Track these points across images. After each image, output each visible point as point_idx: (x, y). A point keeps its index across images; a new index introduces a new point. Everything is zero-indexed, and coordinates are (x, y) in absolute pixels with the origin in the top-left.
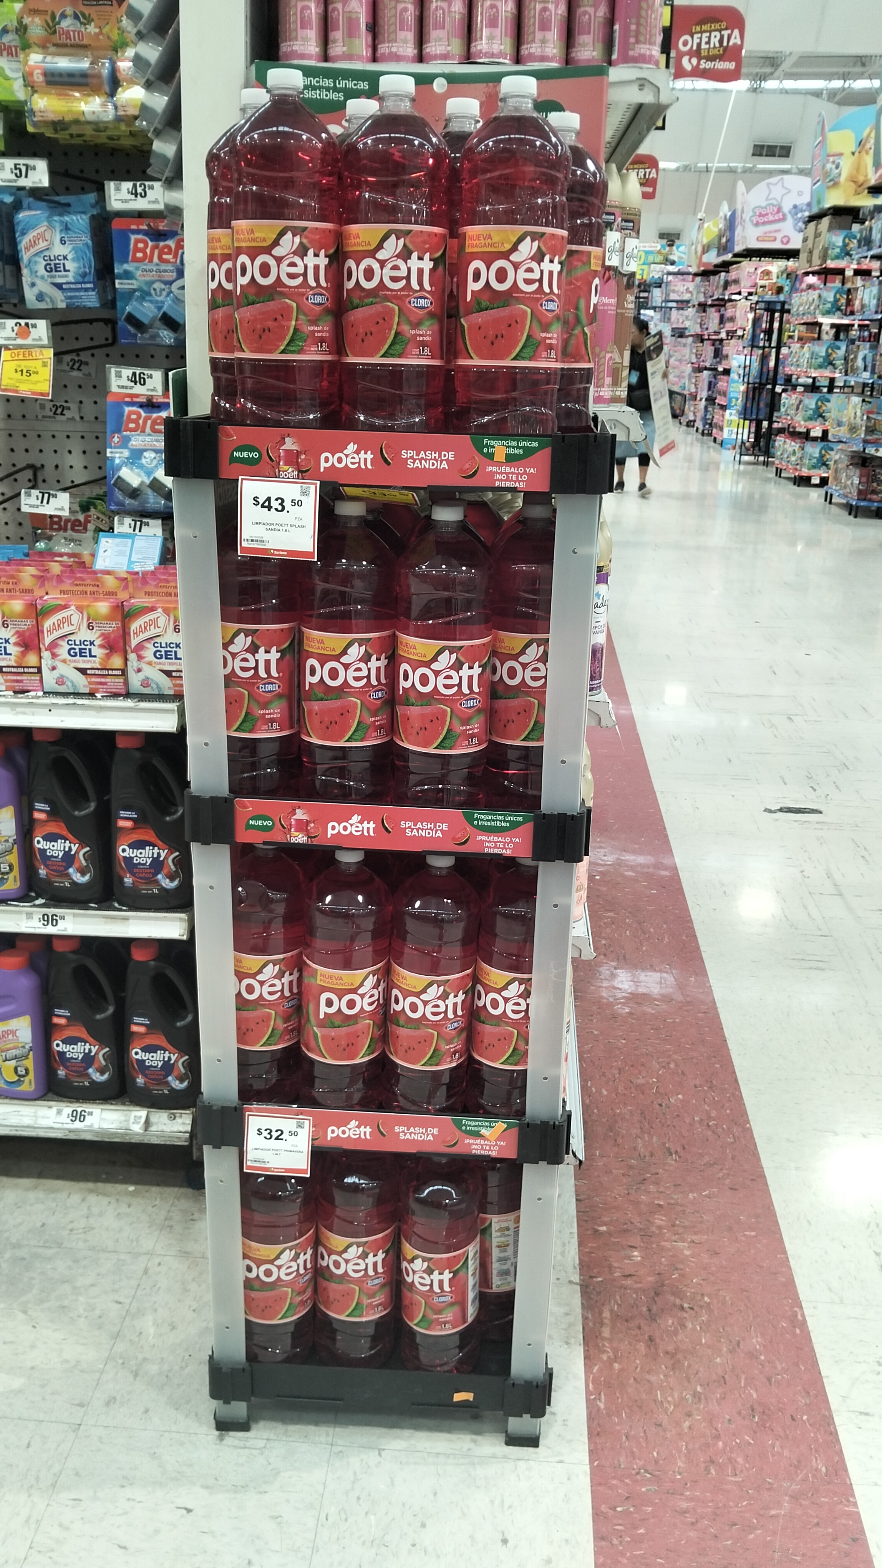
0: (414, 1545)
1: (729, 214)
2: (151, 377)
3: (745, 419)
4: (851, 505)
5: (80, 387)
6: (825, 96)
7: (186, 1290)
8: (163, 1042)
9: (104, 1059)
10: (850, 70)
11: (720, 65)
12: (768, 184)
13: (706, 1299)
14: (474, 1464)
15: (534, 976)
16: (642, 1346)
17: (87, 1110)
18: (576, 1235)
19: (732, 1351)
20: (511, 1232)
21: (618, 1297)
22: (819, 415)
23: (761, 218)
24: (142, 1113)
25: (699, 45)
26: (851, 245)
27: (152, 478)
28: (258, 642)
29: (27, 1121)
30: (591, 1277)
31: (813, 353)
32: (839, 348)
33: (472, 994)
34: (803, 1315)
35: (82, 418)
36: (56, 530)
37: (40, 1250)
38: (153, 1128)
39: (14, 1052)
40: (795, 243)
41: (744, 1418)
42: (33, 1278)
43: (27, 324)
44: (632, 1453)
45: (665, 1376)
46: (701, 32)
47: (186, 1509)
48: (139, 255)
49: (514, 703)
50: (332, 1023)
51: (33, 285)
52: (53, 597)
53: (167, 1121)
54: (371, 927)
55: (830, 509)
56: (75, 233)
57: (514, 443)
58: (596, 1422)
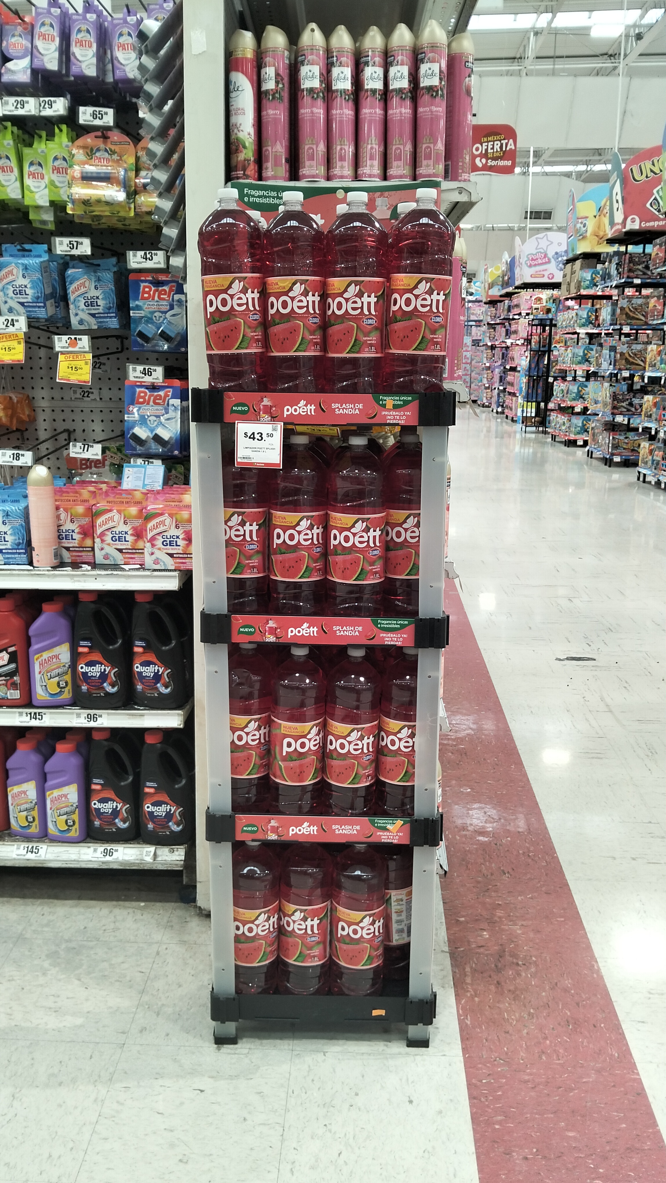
0: (352, 1106)
1: (509, 260)
2: (155, 370)
3: (528, 402)
4: (606, 459)
5: (100, 379)
6: (574, 176)
7: (186, 964)
8: (167, 799)
9: (126, 813)
10: (591, 158)
11: (501, 163)
12: (537, 238)
13: (534, 959)
14: (387, 1058)
15: (417, 723)
16: (493, 988)
17: (114, 848)
18: (444, 924)
19: (552, 989)
20: (404, 902)
21: (475, 959)
22: (580, 396)
23: (533, 261)
24: (152, 849)
25: (487, 150)
26: (597, 279)
27: (154, 434)
28: (245, 519)
29: (74, 857)
30: (456, 948)
31: (574, 354)
32: (592, 350)
33: (378, 738)
34: (598, 967)
35: (101, 399)
36: (84, 469)
37: (85, 943)
38: (159, 859)
39: (65, 810)
40: (558, 278)
41: (563, 1027)
42: (81, 960)
43: (75, 338)
44: (491, 1049)
45: (509, 1004)
46: (488, 142)
47: (199, 1090)
48: (146, 295)
49: (400, 552)
50: (291, 758)
51: (77, 315)
52: (102, 505)
53: (168, 854)
54: (314, 695)
55: (591, 461)
56: (105, 282)
57: (397, 398)
58: (465, 1032)
